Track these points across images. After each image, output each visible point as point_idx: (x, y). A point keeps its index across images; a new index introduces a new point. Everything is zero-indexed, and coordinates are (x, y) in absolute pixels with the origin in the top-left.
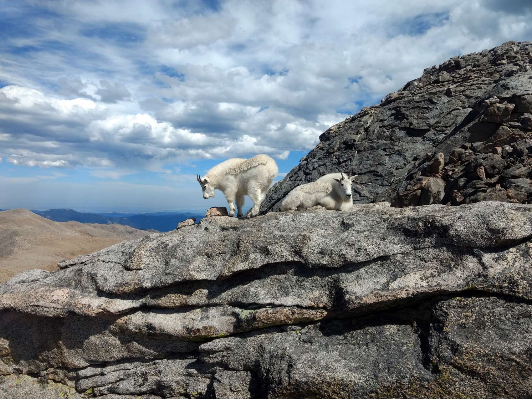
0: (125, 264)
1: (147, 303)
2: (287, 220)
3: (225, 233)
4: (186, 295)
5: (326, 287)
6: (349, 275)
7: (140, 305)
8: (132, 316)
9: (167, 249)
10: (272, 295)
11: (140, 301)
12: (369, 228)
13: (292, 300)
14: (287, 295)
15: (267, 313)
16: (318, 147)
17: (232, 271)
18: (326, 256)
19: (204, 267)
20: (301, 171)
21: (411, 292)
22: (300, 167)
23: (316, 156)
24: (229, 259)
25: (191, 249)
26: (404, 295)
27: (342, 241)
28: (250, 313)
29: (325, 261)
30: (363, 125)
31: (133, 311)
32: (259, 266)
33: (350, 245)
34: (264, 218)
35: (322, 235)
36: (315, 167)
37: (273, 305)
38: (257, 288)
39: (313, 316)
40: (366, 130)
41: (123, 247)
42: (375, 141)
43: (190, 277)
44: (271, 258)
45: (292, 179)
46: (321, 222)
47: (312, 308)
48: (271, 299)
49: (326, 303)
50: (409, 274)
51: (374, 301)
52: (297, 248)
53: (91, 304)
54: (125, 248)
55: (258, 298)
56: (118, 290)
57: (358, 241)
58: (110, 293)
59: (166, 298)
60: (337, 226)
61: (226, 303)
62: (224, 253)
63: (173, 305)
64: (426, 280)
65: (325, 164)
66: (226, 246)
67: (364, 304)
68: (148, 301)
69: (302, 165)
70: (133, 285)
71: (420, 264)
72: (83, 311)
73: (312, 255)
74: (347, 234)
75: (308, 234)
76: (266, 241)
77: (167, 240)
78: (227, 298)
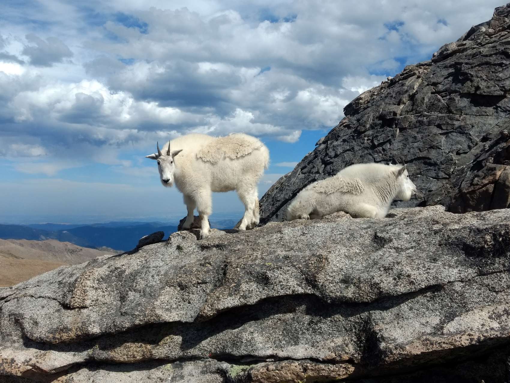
0: (63, 300)
1: (96, 356)
2: (295, 234)
3: (206, 253)
4: (150, 343)
5: (352, 330)
6: (385, 314)
7: (86, 359)
8: (74, 375)
9: (123, 278)
10: (275, 343)
11: (85, 353)
12: (414, 244)
13: (303, 350)
14: (296, 344)
15: (268, 369)
16: (342, 124)
17: (216, 309)
18: (352, 285)
19: (176, 304)
20: (318, 159)
21: (476, 337)
22: (316, 153)
23: (339, 136)
24: (212, 291)
25: (156, 277)
26: (465, 341)
27: (375, 264)
28: (243, 370)
29: (350, 293)
30: (407, 91)
31: (75, 367)
32: (255, 302)
33: (387, 269)
34: (261, 231)
35: (345, 255)
36: (339, 153)
37: (276, 358)
38: (252, 333)
39: (334, 373)
40: (412, 98)
41: (60, 274)
42: (426, 113)
43: (156, 318)
44: (272, 289)
45: (305, 171)
46: (345, 236)
47: (332, 361)
48: (273, 350)
49: (353, 355)
50: (473, 310)
51: (422, 351)
52: (309, 275)
53: (15, 359)
54: (64, 276)
55: (254, 348)
56: (54, 338)
57: (398, 263)
58: (42, 343)
59: (122, 348)
60: (367, 242)
61: (208, 355)
62: (204, 282)
63: (132, 359)
64: (497, 319)
65: (353, 148)
66: (207, 272)
67: (408, 355)
68: (97, 352)
69: (319, 151)
70: (74, 330)
71: (488, 297)
72: (4, 368)
73: (331, 285)
74: (381, 253)
75: (324, 253)
76: (264, 265)
77: (123, 265)
78: (209, 348)
